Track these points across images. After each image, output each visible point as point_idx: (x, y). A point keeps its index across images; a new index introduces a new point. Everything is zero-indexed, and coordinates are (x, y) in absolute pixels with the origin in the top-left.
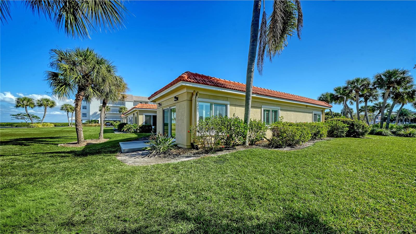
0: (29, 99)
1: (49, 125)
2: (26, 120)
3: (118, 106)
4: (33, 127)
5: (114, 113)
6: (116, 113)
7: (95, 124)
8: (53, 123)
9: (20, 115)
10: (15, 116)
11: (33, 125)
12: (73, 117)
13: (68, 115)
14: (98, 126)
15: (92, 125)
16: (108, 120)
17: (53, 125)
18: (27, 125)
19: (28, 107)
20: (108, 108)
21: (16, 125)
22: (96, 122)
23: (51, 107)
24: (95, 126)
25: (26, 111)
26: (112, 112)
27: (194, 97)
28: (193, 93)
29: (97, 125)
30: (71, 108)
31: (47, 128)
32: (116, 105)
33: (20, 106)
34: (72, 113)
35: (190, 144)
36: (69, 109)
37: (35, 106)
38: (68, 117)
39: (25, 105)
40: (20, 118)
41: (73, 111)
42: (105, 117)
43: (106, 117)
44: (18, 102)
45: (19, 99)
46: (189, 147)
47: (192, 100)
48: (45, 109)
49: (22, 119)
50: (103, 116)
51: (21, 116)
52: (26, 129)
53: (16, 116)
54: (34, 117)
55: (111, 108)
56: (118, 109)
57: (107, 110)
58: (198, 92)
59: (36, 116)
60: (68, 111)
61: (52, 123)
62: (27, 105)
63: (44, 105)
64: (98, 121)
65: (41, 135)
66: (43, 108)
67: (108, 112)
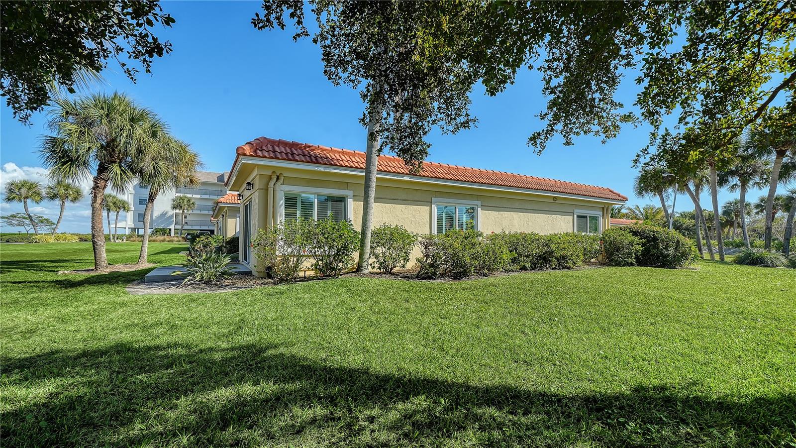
0: (32, 185)
1: (68, 238)
2: (28, 228)
3: (212, 197)
4: (36, 242)
5: (203, 212)
6: (207, 212)
7: (162, 238)
8: (77, 235)
9: (15, 217)
10: (7, 220)
11: (36, 237)
12: (118, 221)
13: (108, 218)
14: (168, 241)
15: (157, 238)
16: (190, 227)
17: (76, 237)
18: (27, 238)
19: (29, 201)
20: (191, 202)
21: (7, 237)
22: (166, 233)
23: (75, 200)
24: (163, 241)
25: (26, 208)
26: (199, 212)
27: (272, 184)
28: (271, 176)
29: (167, 239)
30: (114, 203)
31: (63, 244)
32: (207, 197)
33: (14, 198)
34: (116, 213)
35: (263, 270)
36: (111, 204)
37: (42, 198)
38: (109, 221)
39: (24, 196)
40: (16, 223)
41: (119, 208)
42: (183, 223)
43: (186, 223)
44: (10, 190)
45: (12, 184)
46: (261, 275)
47: (268, 190)
48: (63, 205)
49: (20, 225)
50: (148, 219)
51: (17, 219)
52: (22, 246)
53: (9, 219)
54: (42, 222)
55: (197, 203)
56: (210, 204)
57: (189, 206)
58: (281, 174)
59: (47, 220)
60: (109, 210)
61: (74, 234)
62: (27, 198)
63: (61, 197)
64: (170, 230)
65: (42, 257)
66: (57, 202)
67: (190, 212)
